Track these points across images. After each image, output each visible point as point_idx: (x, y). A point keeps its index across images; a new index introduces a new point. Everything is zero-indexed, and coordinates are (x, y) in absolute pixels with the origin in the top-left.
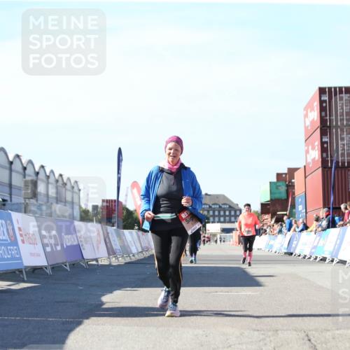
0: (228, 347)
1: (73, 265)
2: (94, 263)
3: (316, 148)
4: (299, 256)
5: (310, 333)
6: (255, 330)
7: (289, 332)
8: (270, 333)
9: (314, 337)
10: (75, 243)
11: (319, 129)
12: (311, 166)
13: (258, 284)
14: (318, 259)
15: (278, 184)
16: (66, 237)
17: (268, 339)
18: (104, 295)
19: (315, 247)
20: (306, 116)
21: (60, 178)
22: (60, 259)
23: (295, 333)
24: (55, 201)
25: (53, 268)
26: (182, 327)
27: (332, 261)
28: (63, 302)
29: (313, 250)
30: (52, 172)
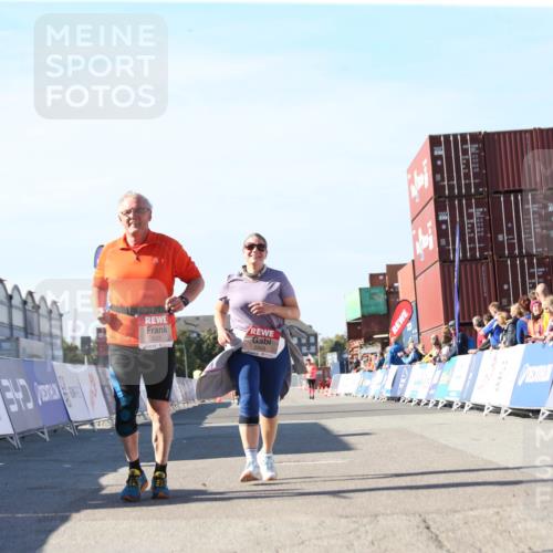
0: (299, 544)
1: (55, 431)
2: (88, 427)
3: (430, 231)
4: (411, 401)
5: (428, 517)
6: (341, 516)
7: (395, 516)
8: (365, 520)
9: (435, 523)
10: (56, 397)
11: (432, 202)
12: (422, 259)
13: (345, 447)
14: (440, 405)
15: (373, 291)
16: (41, 387)
17: (362, 529)
18: (103, 475)
19: (434, 387)
20: (411, 182)
21: (30, 298)
22: (33, 424)
23: (404, 517)
24: (22, 334)
25: (22, 438)
26: (227, 517)
27: (462, 407)
28: (41, 488)
29: (432, 392)
30: (16, 288)
